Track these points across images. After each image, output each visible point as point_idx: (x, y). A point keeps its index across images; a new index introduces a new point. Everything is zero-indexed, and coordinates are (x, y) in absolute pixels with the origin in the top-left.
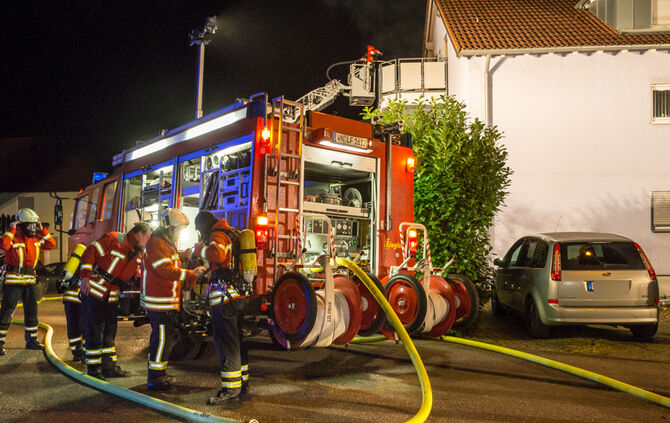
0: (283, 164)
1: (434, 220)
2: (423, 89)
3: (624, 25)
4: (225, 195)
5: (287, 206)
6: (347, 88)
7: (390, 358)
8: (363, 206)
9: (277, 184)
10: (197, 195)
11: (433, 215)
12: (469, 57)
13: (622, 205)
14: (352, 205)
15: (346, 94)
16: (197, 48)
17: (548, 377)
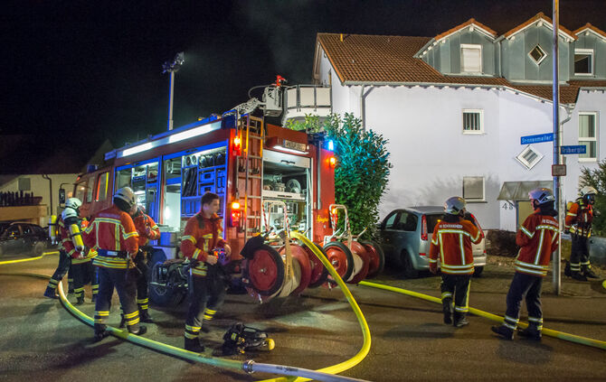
0: (249, 162)
1: (343, 200)
2: (316, 106)
3: (445, 70)
4: (202, 185)
5: (252, 194)
6: (263, 104)
7: (317, 298)
8: (301, 192)
9: (245, 178)
10: (179, 185)
11: (342, 197)
12: (350, 86)
13: (446, 185)
14: (294, 192)
15: (261, 108)
16: (169, 74)
17: (429, 308)
